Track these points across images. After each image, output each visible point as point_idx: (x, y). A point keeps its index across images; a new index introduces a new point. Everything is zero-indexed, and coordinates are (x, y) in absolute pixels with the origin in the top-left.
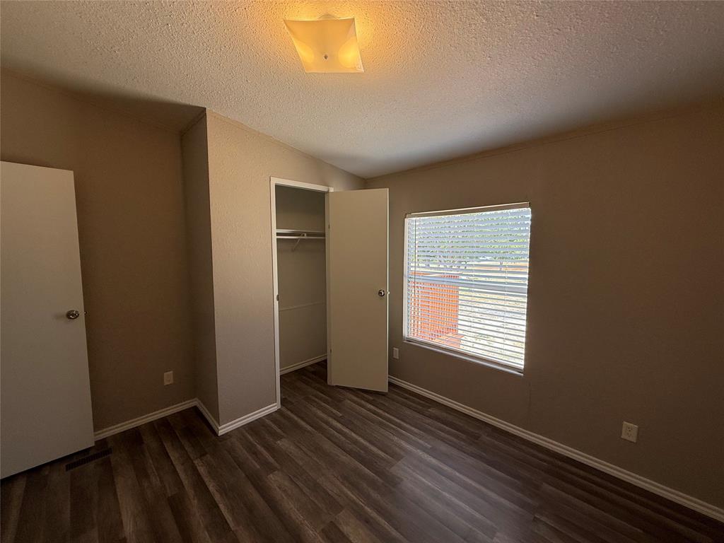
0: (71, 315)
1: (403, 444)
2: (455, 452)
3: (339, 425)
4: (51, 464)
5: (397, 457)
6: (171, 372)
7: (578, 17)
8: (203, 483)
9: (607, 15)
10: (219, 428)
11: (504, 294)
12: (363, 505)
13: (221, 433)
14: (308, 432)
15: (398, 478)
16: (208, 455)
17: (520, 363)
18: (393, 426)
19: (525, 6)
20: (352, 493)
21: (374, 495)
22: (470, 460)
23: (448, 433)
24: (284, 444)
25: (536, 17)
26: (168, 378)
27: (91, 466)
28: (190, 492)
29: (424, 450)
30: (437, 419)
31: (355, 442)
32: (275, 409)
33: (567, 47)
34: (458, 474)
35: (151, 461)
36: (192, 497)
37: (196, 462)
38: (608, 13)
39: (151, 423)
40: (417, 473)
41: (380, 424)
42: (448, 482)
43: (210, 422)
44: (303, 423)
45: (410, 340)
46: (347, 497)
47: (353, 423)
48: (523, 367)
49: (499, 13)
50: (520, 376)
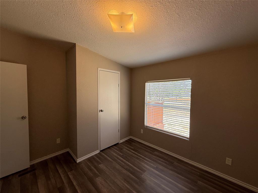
0: (23, 118)
1: (146, 166)
2: (165, 169)
3: (122, 159)
4: (13, 175)
5: (144, 171)
6: (60, 139)
7: (211, 15)
8: (72, 182)
9: (221, 15)
10: (77, 160)
11: (182, 111)
12: (132, 190)
13: (78, 162)
14: (110, 161)
15: (145, 179)
16: (73, 171)
17: (188, 136)
18: (142, 159)
19: (193, 11)
20: (128, 185)
21: (137, 186)
22: (171, 172)
23: (162, 161)
24: (102, 166)
25: (196, 15)
26: (58, 141)
27: (28, 175)
28: (66, 185)
29: (154, 168)
30: (158, 156)
31: (128, 165)
32: (98, 152)
33: (206, 25)
34: (166, 177)
35: (51, 173)
36: (67, 187)
37: (68, 173)
38: (221, 14)
39: (51, 158)
40: (152, 178)
41: (137, 158)
42: (163, 180)
43: (74, 157)
44: (109, 158)
45: (147, 127)
46: (126, 187)
47: (127, 158)
48: (189, 137)
49: (183, 14)
50: (188, 140)
